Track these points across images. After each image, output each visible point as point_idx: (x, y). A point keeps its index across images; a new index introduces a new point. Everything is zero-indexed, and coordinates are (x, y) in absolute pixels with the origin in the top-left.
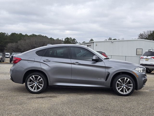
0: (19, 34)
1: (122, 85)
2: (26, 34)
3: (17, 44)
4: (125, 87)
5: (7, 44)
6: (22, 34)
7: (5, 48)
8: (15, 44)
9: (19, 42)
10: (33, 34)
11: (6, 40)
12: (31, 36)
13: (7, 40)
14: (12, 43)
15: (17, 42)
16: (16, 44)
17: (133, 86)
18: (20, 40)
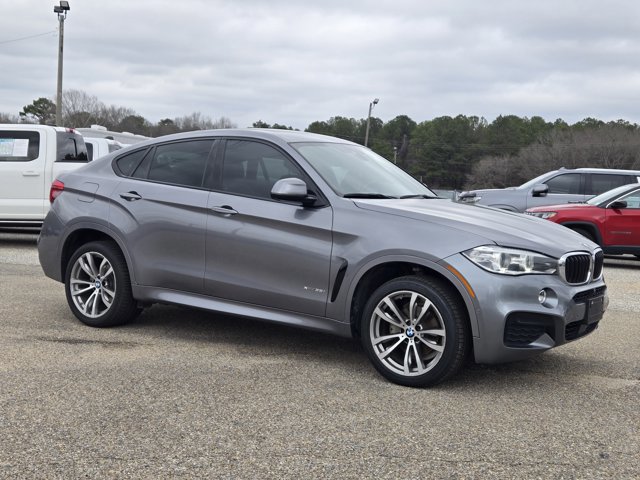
0: (530, 118)
1: (402, 331)
2: (558, 121)
3: (513, 159)
4: (416, 339)
5: (478, 161)
6: (543, 121)
7: (468, 176)
8: (506, 160)
9: (524, 152)
10: (589, 119)
11: (473, 145)
12: (578, 126)
13: (478, 145)
14: (496, 158)
15: (514, 153)
16: (510, 162)
17: (444, 340)
18: (527, 143)
